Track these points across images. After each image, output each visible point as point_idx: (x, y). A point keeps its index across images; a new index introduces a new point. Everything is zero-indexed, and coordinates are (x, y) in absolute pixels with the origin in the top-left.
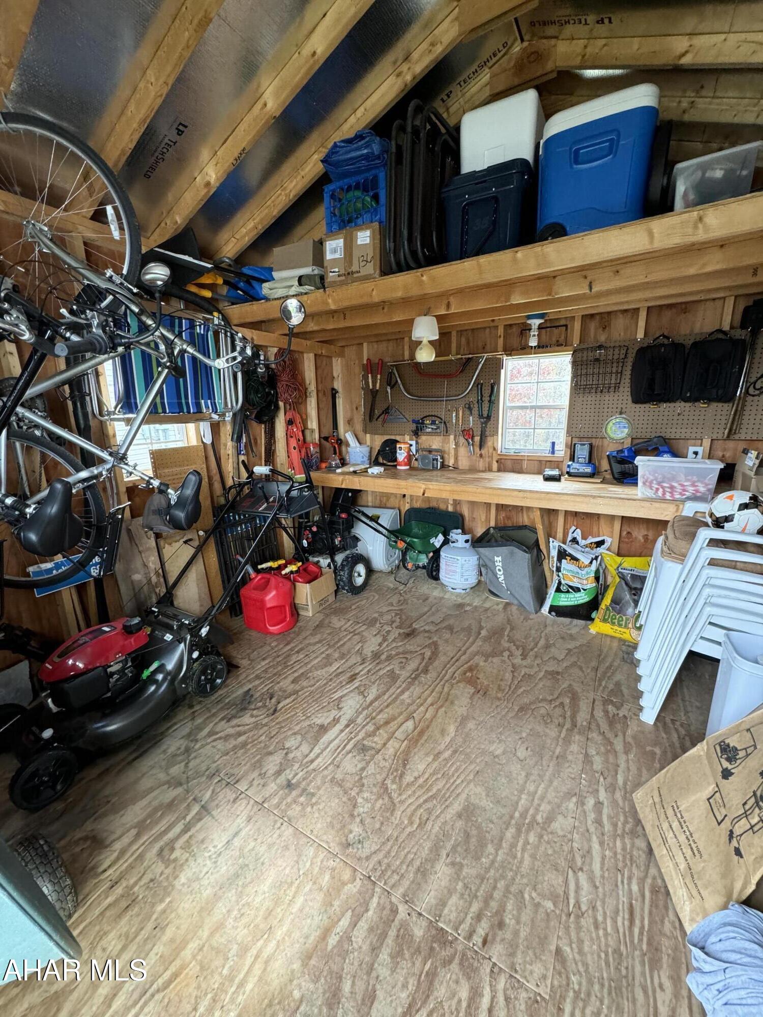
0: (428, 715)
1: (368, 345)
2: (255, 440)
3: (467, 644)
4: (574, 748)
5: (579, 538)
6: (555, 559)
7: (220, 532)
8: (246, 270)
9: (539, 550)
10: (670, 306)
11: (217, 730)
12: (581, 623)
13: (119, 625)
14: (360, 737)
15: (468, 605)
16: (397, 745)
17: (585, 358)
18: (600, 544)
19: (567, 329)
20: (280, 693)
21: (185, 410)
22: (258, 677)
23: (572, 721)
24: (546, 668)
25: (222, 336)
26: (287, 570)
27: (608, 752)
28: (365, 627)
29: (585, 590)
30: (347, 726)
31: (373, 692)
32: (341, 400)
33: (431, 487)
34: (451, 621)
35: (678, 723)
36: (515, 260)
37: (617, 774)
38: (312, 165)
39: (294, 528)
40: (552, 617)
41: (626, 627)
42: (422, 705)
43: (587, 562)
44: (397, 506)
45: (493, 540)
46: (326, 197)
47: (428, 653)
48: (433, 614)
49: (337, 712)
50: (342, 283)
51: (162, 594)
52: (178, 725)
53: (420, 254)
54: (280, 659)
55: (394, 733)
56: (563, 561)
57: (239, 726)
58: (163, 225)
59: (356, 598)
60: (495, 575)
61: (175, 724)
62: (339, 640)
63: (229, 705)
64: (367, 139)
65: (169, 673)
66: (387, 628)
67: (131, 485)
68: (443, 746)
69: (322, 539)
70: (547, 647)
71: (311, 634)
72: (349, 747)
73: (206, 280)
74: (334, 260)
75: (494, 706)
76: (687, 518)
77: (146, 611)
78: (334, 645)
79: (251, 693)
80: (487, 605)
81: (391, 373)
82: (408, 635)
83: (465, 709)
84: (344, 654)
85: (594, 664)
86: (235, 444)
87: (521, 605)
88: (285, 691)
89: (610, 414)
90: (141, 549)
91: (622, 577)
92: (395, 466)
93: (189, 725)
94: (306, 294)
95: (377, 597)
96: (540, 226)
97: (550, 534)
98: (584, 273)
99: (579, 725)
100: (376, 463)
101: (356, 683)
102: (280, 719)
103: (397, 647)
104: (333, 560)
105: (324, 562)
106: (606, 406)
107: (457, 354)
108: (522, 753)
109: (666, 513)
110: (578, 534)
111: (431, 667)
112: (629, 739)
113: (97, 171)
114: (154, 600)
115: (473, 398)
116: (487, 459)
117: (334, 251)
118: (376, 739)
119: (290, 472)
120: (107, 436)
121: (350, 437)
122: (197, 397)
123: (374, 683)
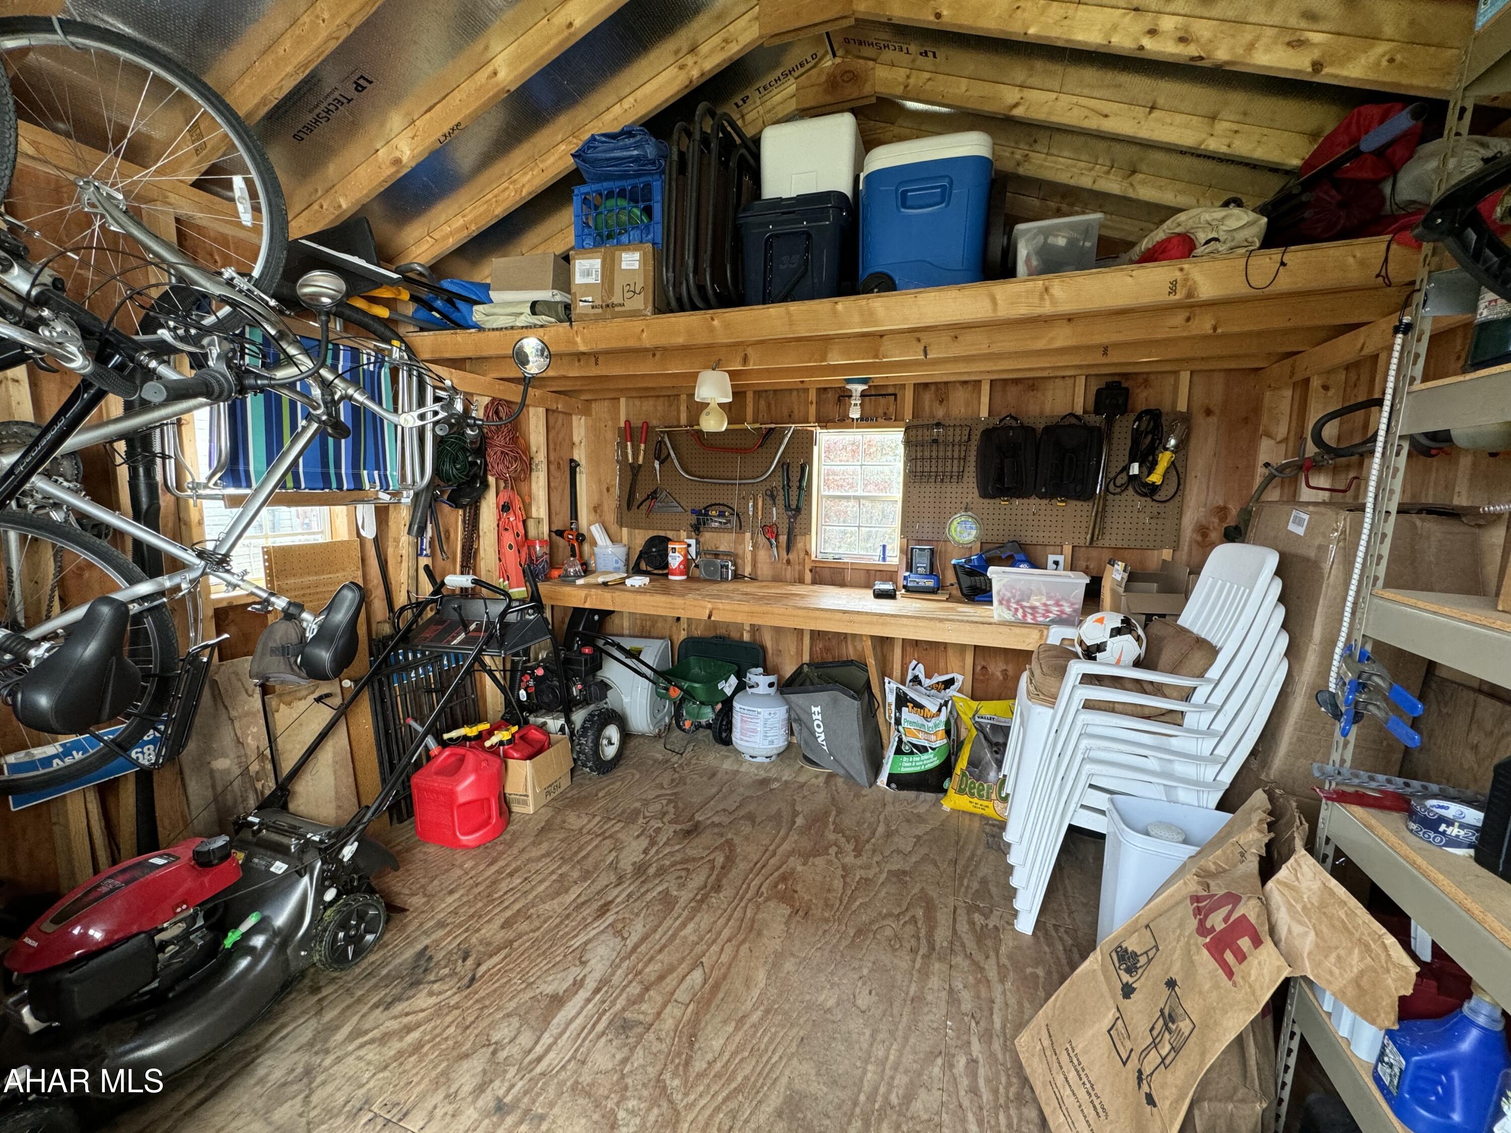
0: (724, 958)
1: (627, 402)
2: (447, 532)
3: (777, 840)
4: (934, 982)
5: (922, 677)
6: (893, 707)
7: (380, 681)
8: (446, 284)
9: (871, 695)
10: (1016, 381)
11: (367, 1026)
12: (930, 796)
13: (185, 852)
14: (618, 1006)
15: (776, 780)
16: (678, 1013)
17: (920, 438)
18: (949, 683)
19: (896, 399)
20: (481, 948)
21: (334, 485)
22: (441, 924)
23: (929, 942)
24: (888, 867)
25: (403, 375)
26: (494, 740)
27: (978, 982)
28: (620, 825)
29: (933, 749)
30: (597, 991)
31: (637, 930)
32: (584, 476)
33: (720, 606)
34: (752, 807)
35: (1062, 930)
36: (835, 312)
37: (992, 1014)
38: (556, 156)
39: (504, 671)
40: (891, 791)
41: (989, 798)
42: (714, 942)
43: (934, 710)
44: (667, 633)
45: (808, 682)
46: (577, 200)
47: (720, 860)
48: (725, 798)
49: (578, 970)
50: (597, 318)
51: (267, 792)
52: (289, 1029)
53: (710, 292)
54: (480, 888)
55: (672, 994)
56: (904, 709)
57: (407, 1014)
58: (316, 207)
59: (605, 780)
60: (812, 733)
61: (283, 1026)
62: (580, 849)
63: (389, 979)
64: (638, 138)
65: (276, 933)
66: (657, 824)
67: (224, 604)
68: (749, 1005)
69: (552, 689)
70: (889, 835)
71: (533, 843)
72: (600, 1027)
73: (385, 293)
74: (587, 285)
75: (820, 933)
76: (1054, 647)
77: (235, 823)
78: (571, 859)
79: (428, 953)
80: (802, 779)
81: (660, 442)
82: (688, 833)
83: (778, 941)
84: (588, 872)
85: (951, 855)
86: (412, 539)
87: (849, 777)
88: (489, 944)
89: (953, 510)
90: (234, 713)
91: (980, 728)
92: (666, 575)
93: (313, 1023)
94: (542, 326)
95: (637, 776)
96: (863, 275)
97: (884, 672)
98: (918, 335)
99: (937, 947)
100: (637, 571)
101: (610, 918)
102: (482, 993)
103: (672, 854)
104: (569, 721)
105: (554, 723)
106: (948, 500)
107: (754, 422)
108: (863, 1001)
109: (1028, 641)
110: (920, 671)
111: (724, 881)
112: (1004, 960)
113: (224, 125)
114: (252, 802)
115: (777, 483)
116: (797, 567)
117: (588, 273)
118: (644, 1007)
119: (502, 583)
120: (187, 524)
121: (597, 532)
122: (355, 465)
123: (637, 915)
